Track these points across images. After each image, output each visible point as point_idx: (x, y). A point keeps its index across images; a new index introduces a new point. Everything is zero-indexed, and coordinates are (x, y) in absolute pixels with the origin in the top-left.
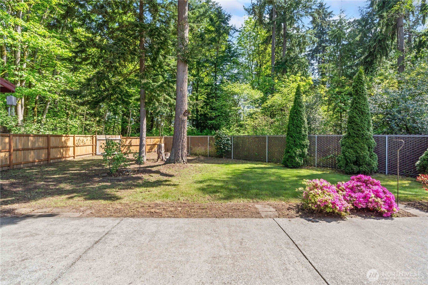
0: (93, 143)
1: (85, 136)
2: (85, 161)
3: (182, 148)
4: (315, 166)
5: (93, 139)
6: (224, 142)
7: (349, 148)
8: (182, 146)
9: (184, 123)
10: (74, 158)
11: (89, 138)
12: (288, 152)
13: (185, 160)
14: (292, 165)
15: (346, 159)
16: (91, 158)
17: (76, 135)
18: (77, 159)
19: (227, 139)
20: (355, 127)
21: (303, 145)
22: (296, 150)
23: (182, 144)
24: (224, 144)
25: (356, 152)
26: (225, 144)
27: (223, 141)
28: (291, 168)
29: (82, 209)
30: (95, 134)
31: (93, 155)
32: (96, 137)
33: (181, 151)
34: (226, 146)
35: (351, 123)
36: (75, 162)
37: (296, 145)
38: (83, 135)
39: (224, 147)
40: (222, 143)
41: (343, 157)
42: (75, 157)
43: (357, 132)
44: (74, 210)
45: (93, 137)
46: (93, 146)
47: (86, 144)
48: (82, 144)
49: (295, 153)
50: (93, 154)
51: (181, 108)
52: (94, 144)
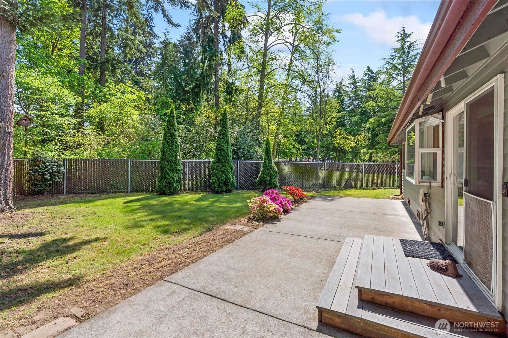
4: (186, 190)
7: (219, 171)
9: (10, 137)
12: (165, 178)
13: (12, 206)
14: (171, 192)
15: (219, 181)
19: (56, 164)
20: (224, 154)
21: (179, 170)
22: (174, 175)
24: (50, 173)
25: (225, 174)
26: (53, 172)
27: (49, 167)
28: (169, 195)
34: (55, 175)
35: (220, 151)
37: (172, 171)
39: (51, 177)
41: (216, 179)
43: (224, 158)
49: (173, 179)
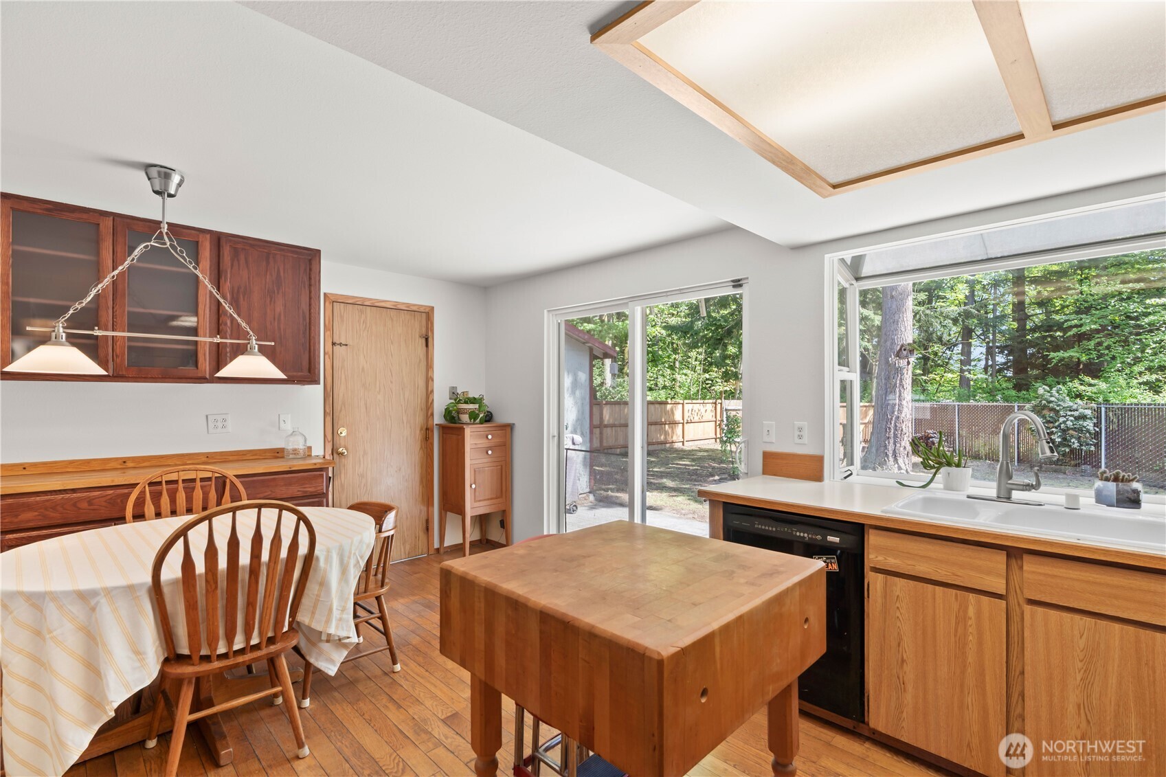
0: (716, 417)
1: (702, 401)
2: (701, 450)
3: (895, 436)
5: (716, 407)
6: (1064, 422)
8: (896, 430)
9: (903, 374)
10: (683, 445)
11: (710, 407)
13: (902, 466)
16: (712, 447)
17: (686, 401)
18: (688, 447)
23: (896, 426)
26: (1068, 429)
27: (1061, 420)
29: (683, 512)
30: (721, 399)
31: (716, 441)
32: (721, 404)
33: (892, 441)
34: (1072, 436)
36: (684, 451)
38: (699, 401)
40: (1059, 426)
42: (685, 442)
44: (674, 512)
45: (715, 403)
46: (716, 422)
47: (704, 419)
48: (696, 419)
50: (716, 439)
51: (893, 339)
52: (718, 418)
